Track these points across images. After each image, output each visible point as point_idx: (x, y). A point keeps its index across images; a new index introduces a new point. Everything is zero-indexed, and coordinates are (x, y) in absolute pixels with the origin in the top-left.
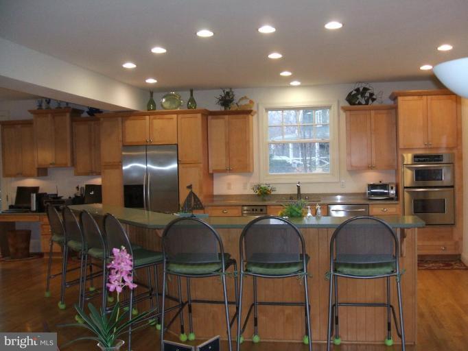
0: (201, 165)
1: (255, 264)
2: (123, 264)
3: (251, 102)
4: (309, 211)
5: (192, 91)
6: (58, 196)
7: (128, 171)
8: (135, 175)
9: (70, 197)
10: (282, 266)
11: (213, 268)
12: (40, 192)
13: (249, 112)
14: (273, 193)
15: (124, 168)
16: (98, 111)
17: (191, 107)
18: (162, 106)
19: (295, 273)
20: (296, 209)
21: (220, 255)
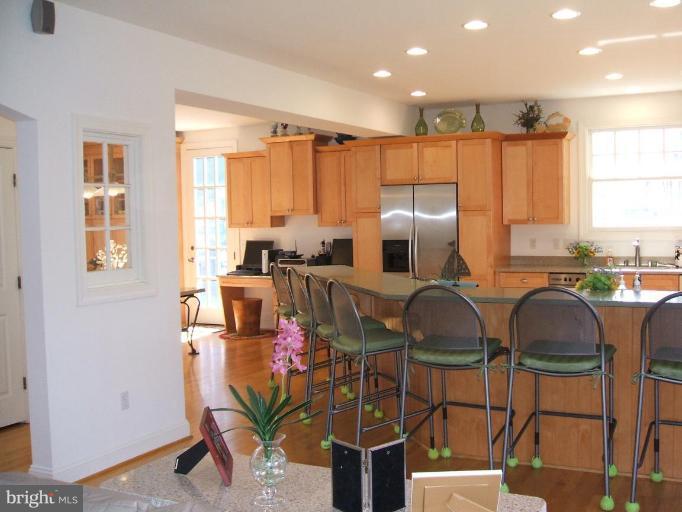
0: (491, 213)
1: (532, 356)
2: (289, 339)
3: (566, 120)
4: (622, 282)
5: (478, 106)
6: (298, 253)
7: (389, 221)
8: (397, 226)
9: (313, 256)
10: (572, 359)
11: (471, 359)
12: (275, 248)
13: (563, 135)
14: (597, 255)
15: (383, 216)
16: (350, 138)
17: (477, 130)
18: (436, 128)
19: (589, 370)
20: (603, 279)
21: (481, 341)
